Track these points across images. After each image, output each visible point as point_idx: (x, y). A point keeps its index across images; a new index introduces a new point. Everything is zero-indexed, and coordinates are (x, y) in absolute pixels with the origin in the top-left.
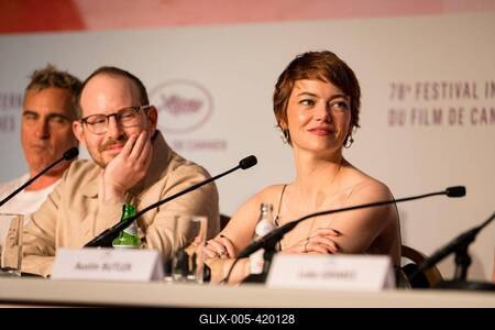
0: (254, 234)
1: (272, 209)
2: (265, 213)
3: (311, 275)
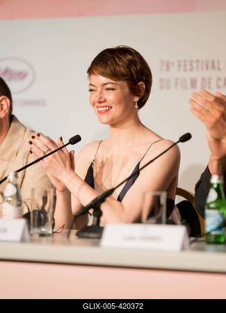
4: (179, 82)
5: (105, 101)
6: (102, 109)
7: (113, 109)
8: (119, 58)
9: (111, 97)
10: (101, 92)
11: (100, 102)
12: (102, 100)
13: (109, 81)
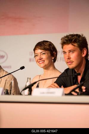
0: (26, 85)
1: (30, 79)
2: (29, 80)
3: (43, 93)
4: (62, 59)
5: (42, 59)
6: (41, 62)
7: (46, 61)
8: (46, 44)
9: (44, 57)
10: (40, 56)
11: (40, 59)
12: (41, 58)
13: (43, 51)
